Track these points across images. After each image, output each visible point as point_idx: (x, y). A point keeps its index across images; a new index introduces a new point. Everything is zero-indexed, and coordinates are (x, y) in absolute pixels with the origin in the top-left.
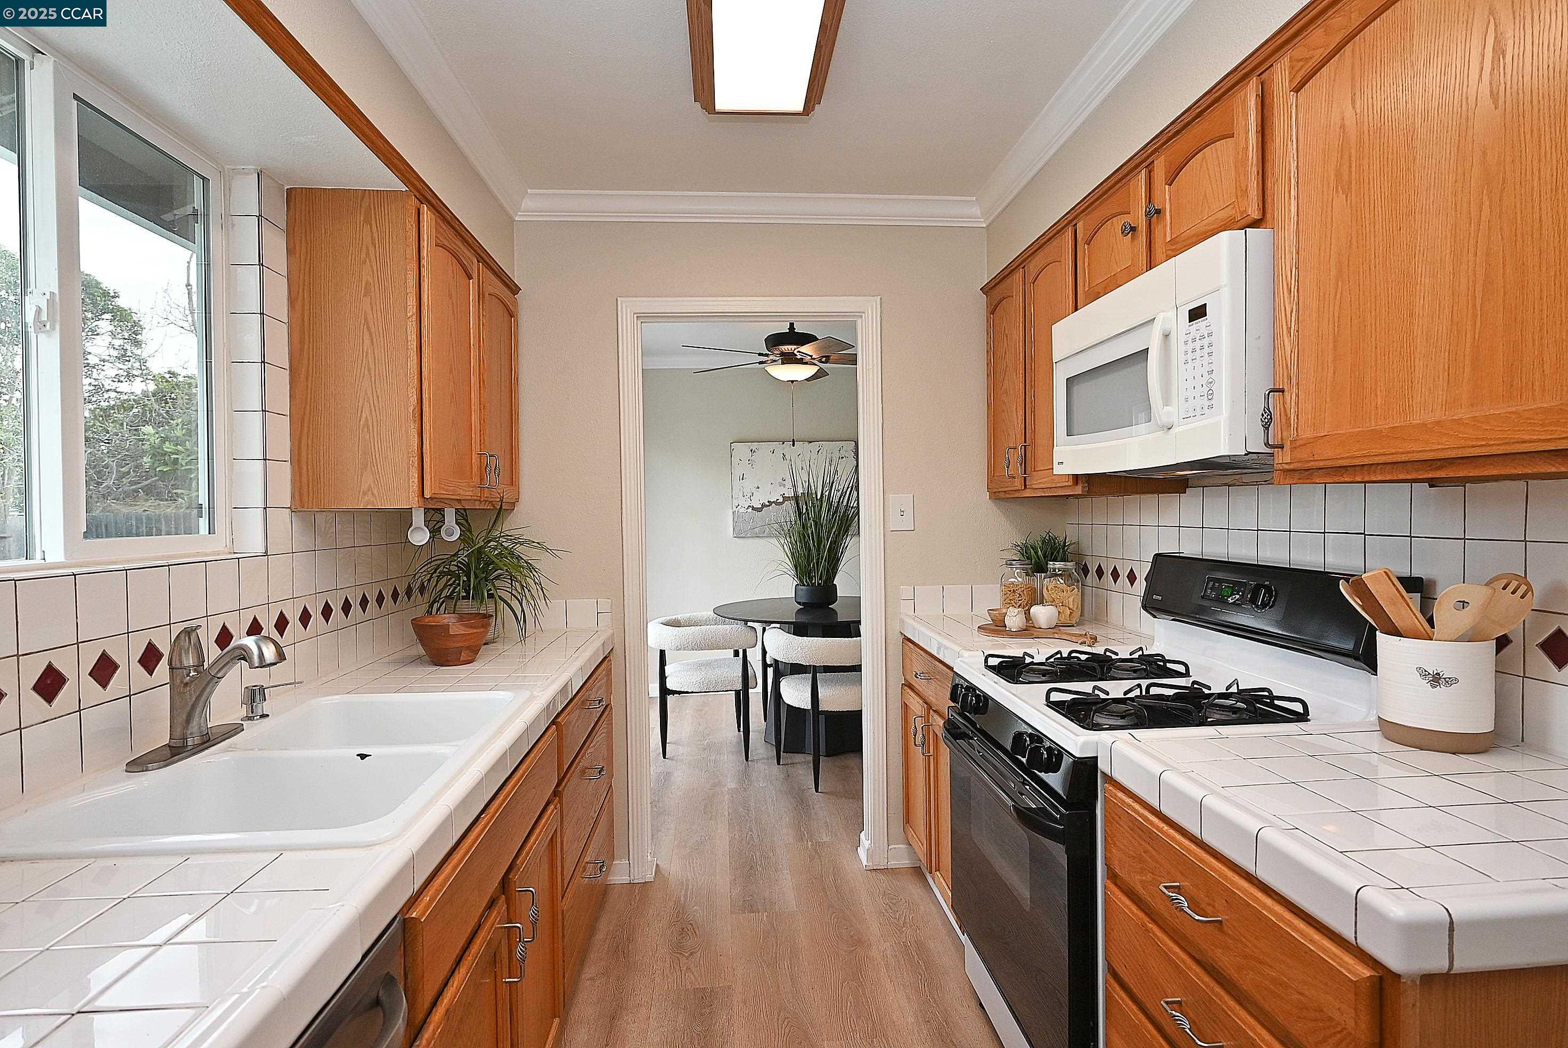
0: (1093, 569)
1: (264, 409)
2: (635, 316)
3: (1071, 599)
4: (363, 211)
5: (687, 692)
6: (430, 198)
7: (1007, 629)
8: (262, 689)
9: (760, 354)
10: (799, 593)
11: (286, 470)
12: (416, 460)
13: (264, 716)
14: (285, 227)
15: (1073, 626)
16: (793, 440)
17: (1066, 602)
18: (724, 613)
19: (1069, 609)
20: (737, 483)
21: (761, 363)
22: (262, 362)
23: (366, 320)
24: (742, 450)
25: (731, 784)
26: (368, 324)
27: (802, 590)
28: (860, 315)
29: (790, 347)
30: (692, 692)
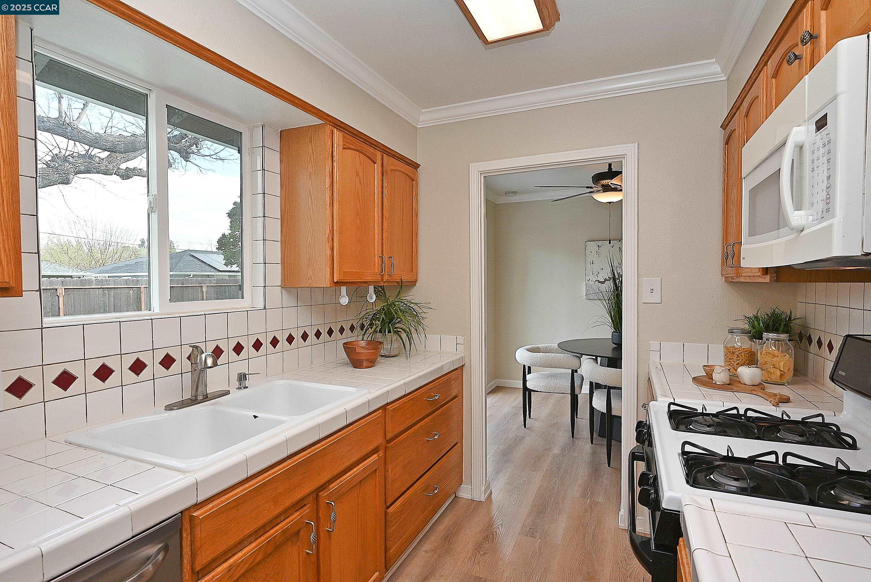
0: (815, 340)
1: (264, 239)
2: (479, 173)
3: (782, 364)
4: (309, 136)
5: (537, 391)
6: (340, 124)
7: (713, 382)
8: (245, 375)
9: (587, 187)
10: (614, 336)
11: (278, 268)
12: (329, 262)
13: (246, 387)
14: (279, 150)
15: (784, 385)
16: (610, 239)
17: (777, 366)
18: (564, 347)
19: (780, 371)
20: (589, 266)
21: (590, 192)
22: (263, 216)
23: (310, 192)
24: (592, 246)
25: (556, 451)
26: (310, 194)
27: (615, 335)
28: (623, 156)
29: (606, 181)
30: (540, 392)
